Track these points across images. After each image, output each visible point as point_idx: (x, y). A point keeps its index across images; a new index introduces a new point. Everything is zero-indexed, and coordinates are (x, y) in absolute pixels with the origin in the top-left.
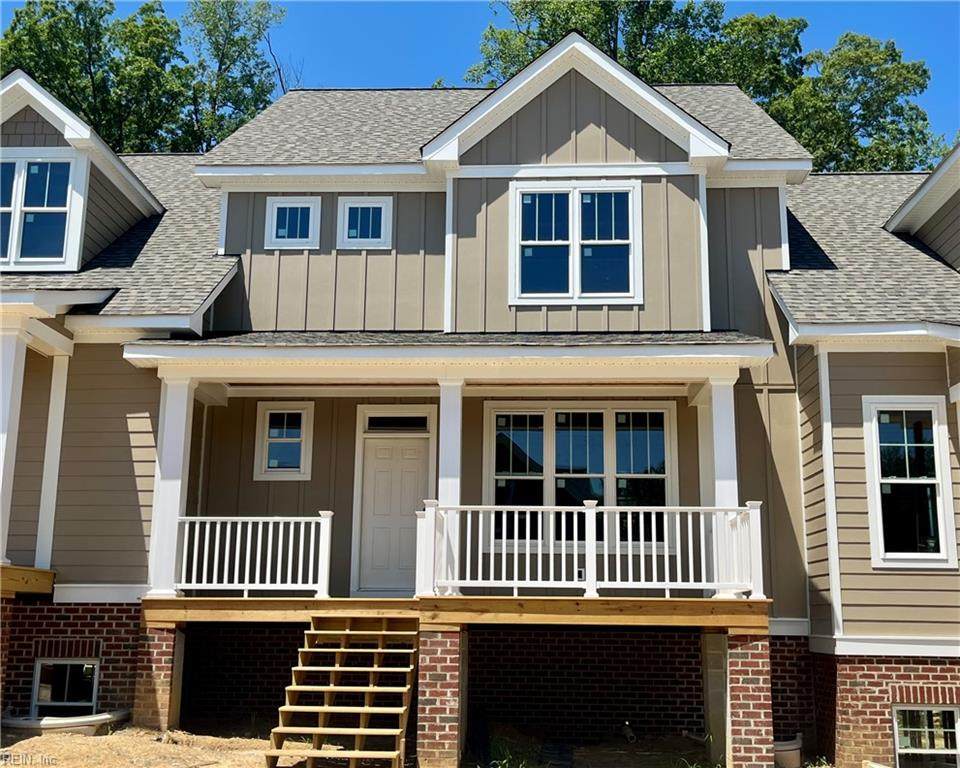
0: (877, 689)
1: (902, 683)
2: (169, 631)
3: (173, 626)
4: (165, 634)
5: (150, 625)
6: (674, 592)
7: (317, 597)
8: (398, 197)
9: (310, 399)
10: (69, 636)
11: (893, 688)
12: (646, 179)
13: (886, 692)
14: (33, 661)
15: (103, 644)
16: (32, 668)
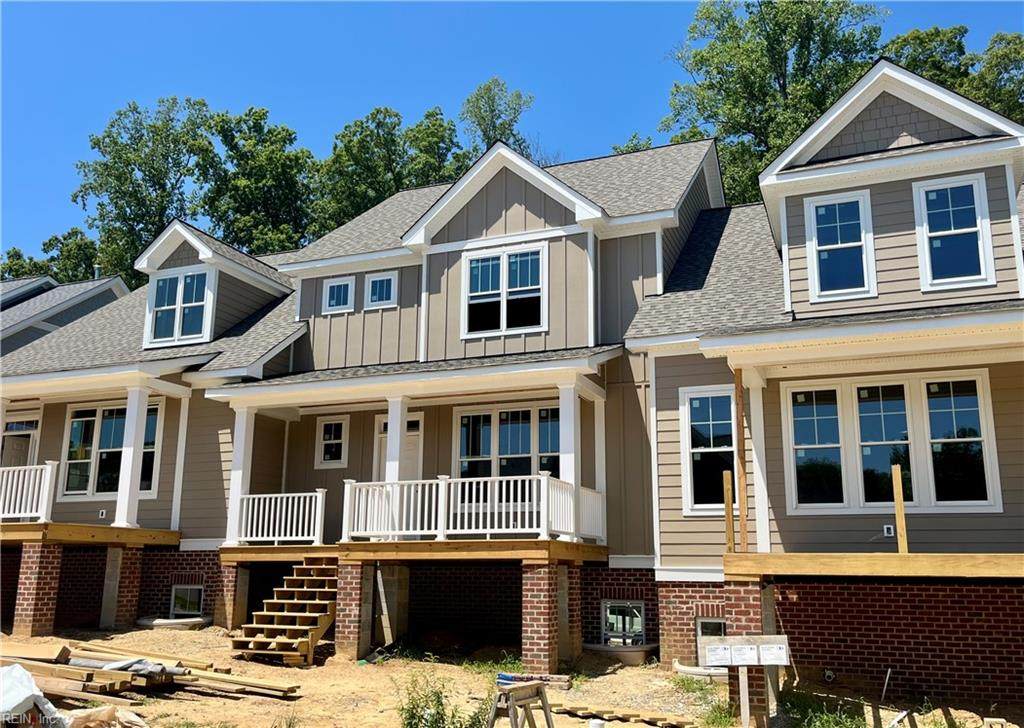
0: (685, 606)
1: (704, 602)
2: (233, 567)
3: (235, 564)
4: (231, 569)
5: (223, 564)
6: (493, 536)
7: (314, 545)
8: (401, 270)
9: (347, 413)
10: (188, 572)
11: (697, 606)
12: (552, 240)
13: (691, 608)
14: (171, 586)
15: (205, 576)
16: (171, 591)
